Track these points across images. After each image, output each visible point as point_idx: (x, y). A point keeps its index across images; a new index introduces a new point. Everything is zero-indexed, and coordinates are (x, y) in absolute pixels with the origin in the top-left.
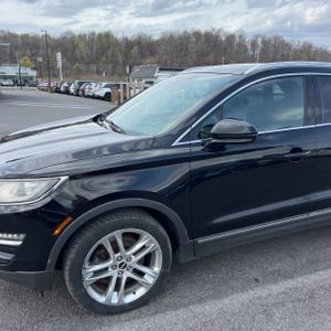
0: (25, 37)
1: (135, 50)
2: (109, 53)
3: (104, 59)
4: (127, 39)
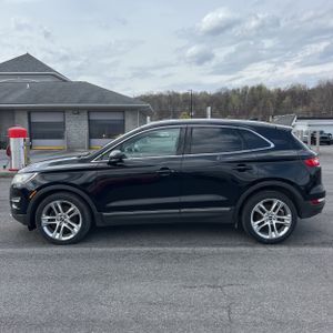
0: (185, 95)
1: (288, 100)
2: (261, 104)
3: (255, 110)
4: (279, 90)
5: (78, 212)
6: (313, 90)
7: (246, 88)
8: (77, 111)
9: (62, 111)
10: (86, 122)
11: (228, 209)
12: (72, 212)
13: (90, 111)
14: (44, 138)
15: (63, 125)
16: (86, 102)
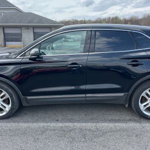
4: (125, 19)
5: (8, 96)
6: (141, 19)
7: (110, 18)
8: (27, 27)
9: (20, 27)
10: (32, 33)
11: (122, 94)
12: (4, 96)
13: (34, 27)
14: (12, 41)
15: (21, 34)
16: (32, 22)
